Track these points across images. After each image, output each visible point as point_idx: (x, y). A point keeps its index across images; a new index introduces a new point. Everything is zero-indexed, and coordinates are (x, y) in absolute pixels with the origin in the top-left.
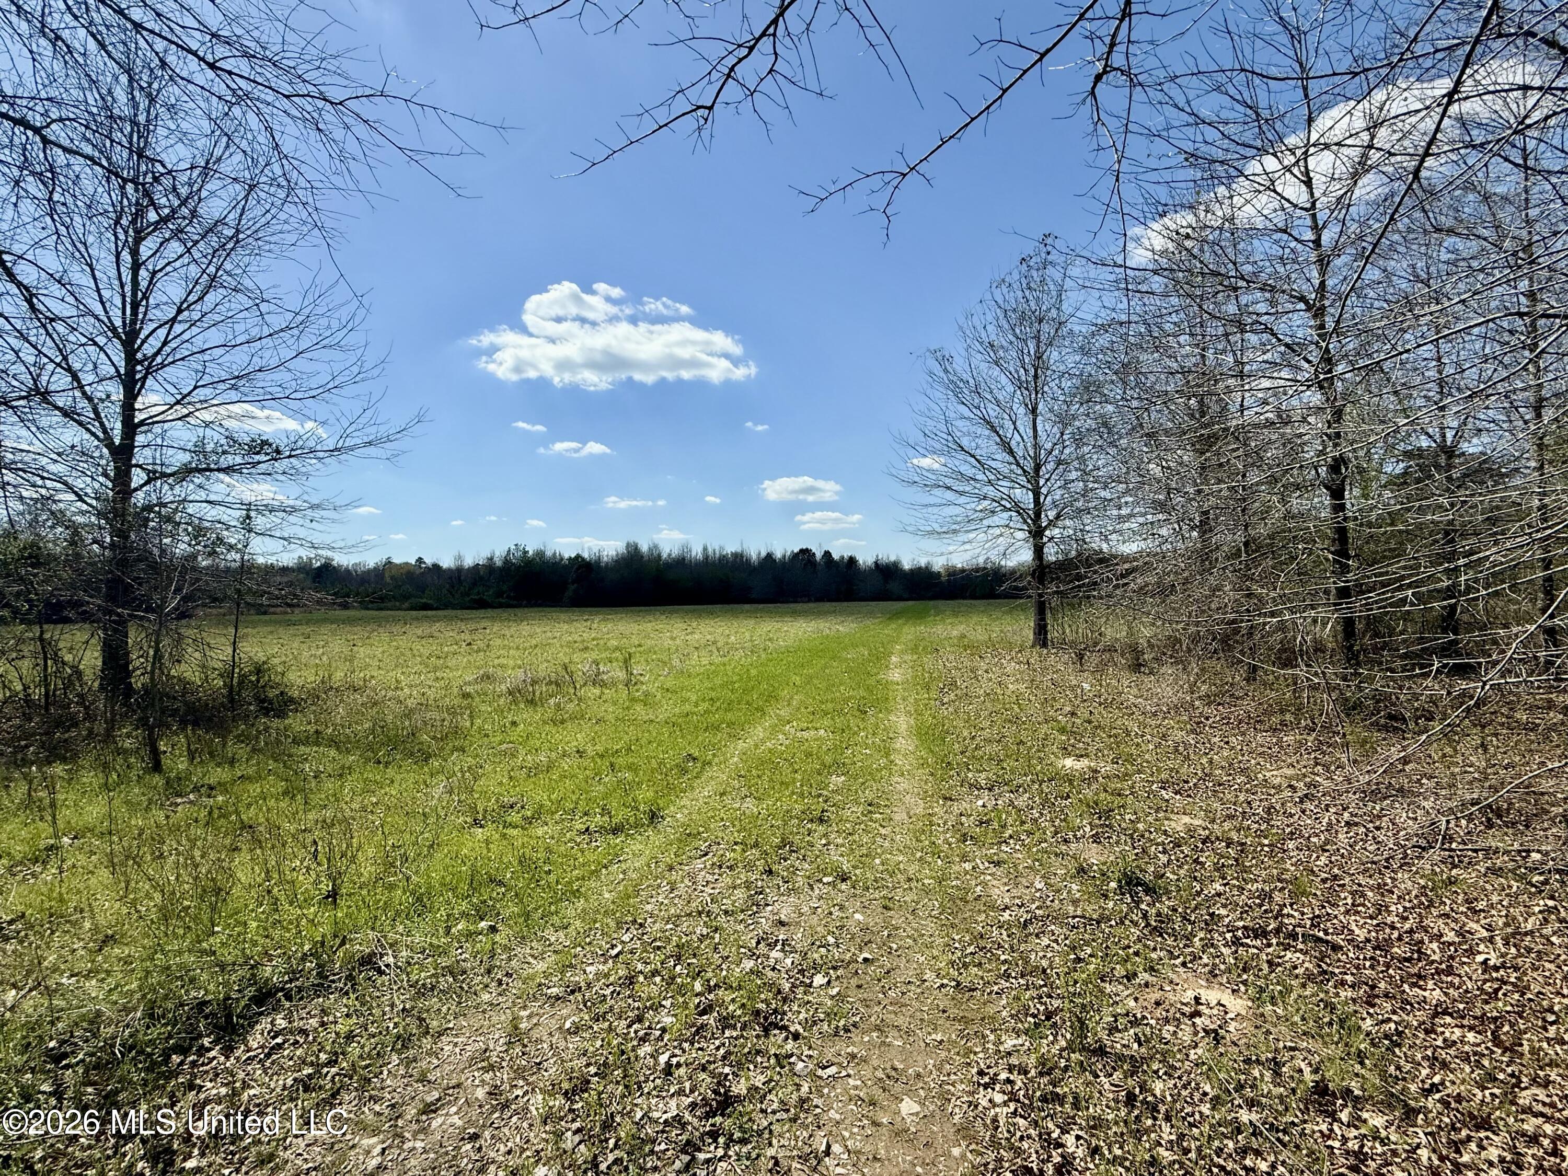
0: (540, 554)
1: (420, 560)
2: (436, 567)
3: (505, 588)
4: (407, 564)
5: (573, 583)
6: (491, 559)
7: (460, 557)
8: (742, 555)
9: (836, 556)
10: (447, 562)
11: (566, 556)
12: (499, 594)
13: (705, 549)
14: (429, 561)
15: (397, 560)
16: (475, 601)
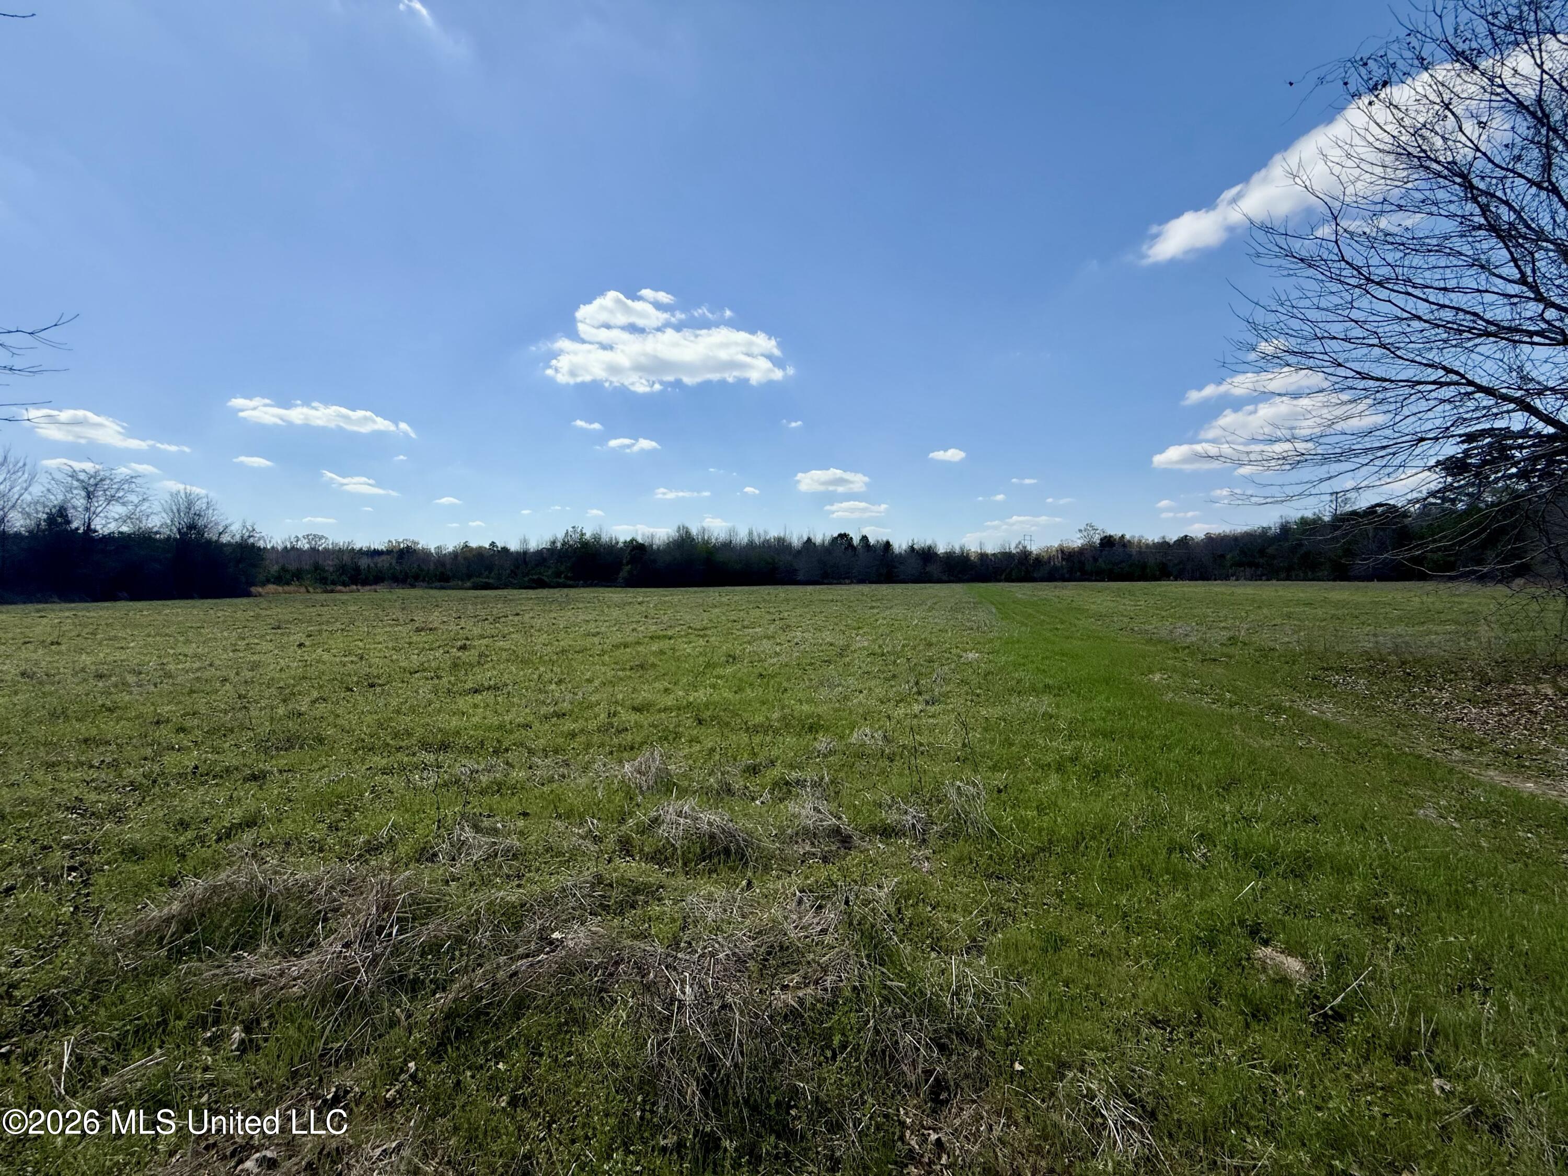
0: (597, 538)
1: (493, 544)
2: (505, 550)
3: (562, 568)
4: (480, 548)
5: (628, 564)
6: (554, 543)
7: (525, 541)
8: (784, 540)
9: (872, 541)
10: (514, 546)
11: (622, 540)
12: (558, 575)
13: (751, 533)
14: (500, 544)
15: (474, 544)
16: (533, 580)
